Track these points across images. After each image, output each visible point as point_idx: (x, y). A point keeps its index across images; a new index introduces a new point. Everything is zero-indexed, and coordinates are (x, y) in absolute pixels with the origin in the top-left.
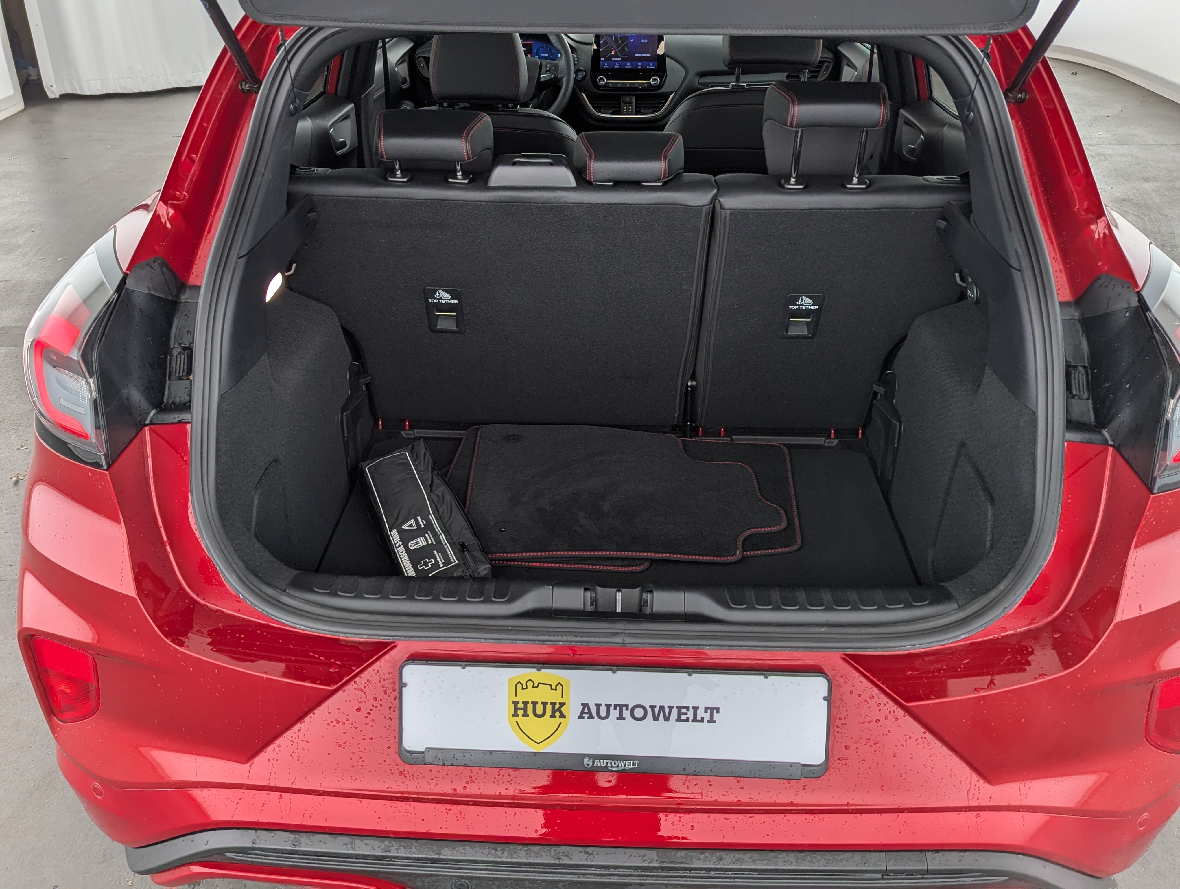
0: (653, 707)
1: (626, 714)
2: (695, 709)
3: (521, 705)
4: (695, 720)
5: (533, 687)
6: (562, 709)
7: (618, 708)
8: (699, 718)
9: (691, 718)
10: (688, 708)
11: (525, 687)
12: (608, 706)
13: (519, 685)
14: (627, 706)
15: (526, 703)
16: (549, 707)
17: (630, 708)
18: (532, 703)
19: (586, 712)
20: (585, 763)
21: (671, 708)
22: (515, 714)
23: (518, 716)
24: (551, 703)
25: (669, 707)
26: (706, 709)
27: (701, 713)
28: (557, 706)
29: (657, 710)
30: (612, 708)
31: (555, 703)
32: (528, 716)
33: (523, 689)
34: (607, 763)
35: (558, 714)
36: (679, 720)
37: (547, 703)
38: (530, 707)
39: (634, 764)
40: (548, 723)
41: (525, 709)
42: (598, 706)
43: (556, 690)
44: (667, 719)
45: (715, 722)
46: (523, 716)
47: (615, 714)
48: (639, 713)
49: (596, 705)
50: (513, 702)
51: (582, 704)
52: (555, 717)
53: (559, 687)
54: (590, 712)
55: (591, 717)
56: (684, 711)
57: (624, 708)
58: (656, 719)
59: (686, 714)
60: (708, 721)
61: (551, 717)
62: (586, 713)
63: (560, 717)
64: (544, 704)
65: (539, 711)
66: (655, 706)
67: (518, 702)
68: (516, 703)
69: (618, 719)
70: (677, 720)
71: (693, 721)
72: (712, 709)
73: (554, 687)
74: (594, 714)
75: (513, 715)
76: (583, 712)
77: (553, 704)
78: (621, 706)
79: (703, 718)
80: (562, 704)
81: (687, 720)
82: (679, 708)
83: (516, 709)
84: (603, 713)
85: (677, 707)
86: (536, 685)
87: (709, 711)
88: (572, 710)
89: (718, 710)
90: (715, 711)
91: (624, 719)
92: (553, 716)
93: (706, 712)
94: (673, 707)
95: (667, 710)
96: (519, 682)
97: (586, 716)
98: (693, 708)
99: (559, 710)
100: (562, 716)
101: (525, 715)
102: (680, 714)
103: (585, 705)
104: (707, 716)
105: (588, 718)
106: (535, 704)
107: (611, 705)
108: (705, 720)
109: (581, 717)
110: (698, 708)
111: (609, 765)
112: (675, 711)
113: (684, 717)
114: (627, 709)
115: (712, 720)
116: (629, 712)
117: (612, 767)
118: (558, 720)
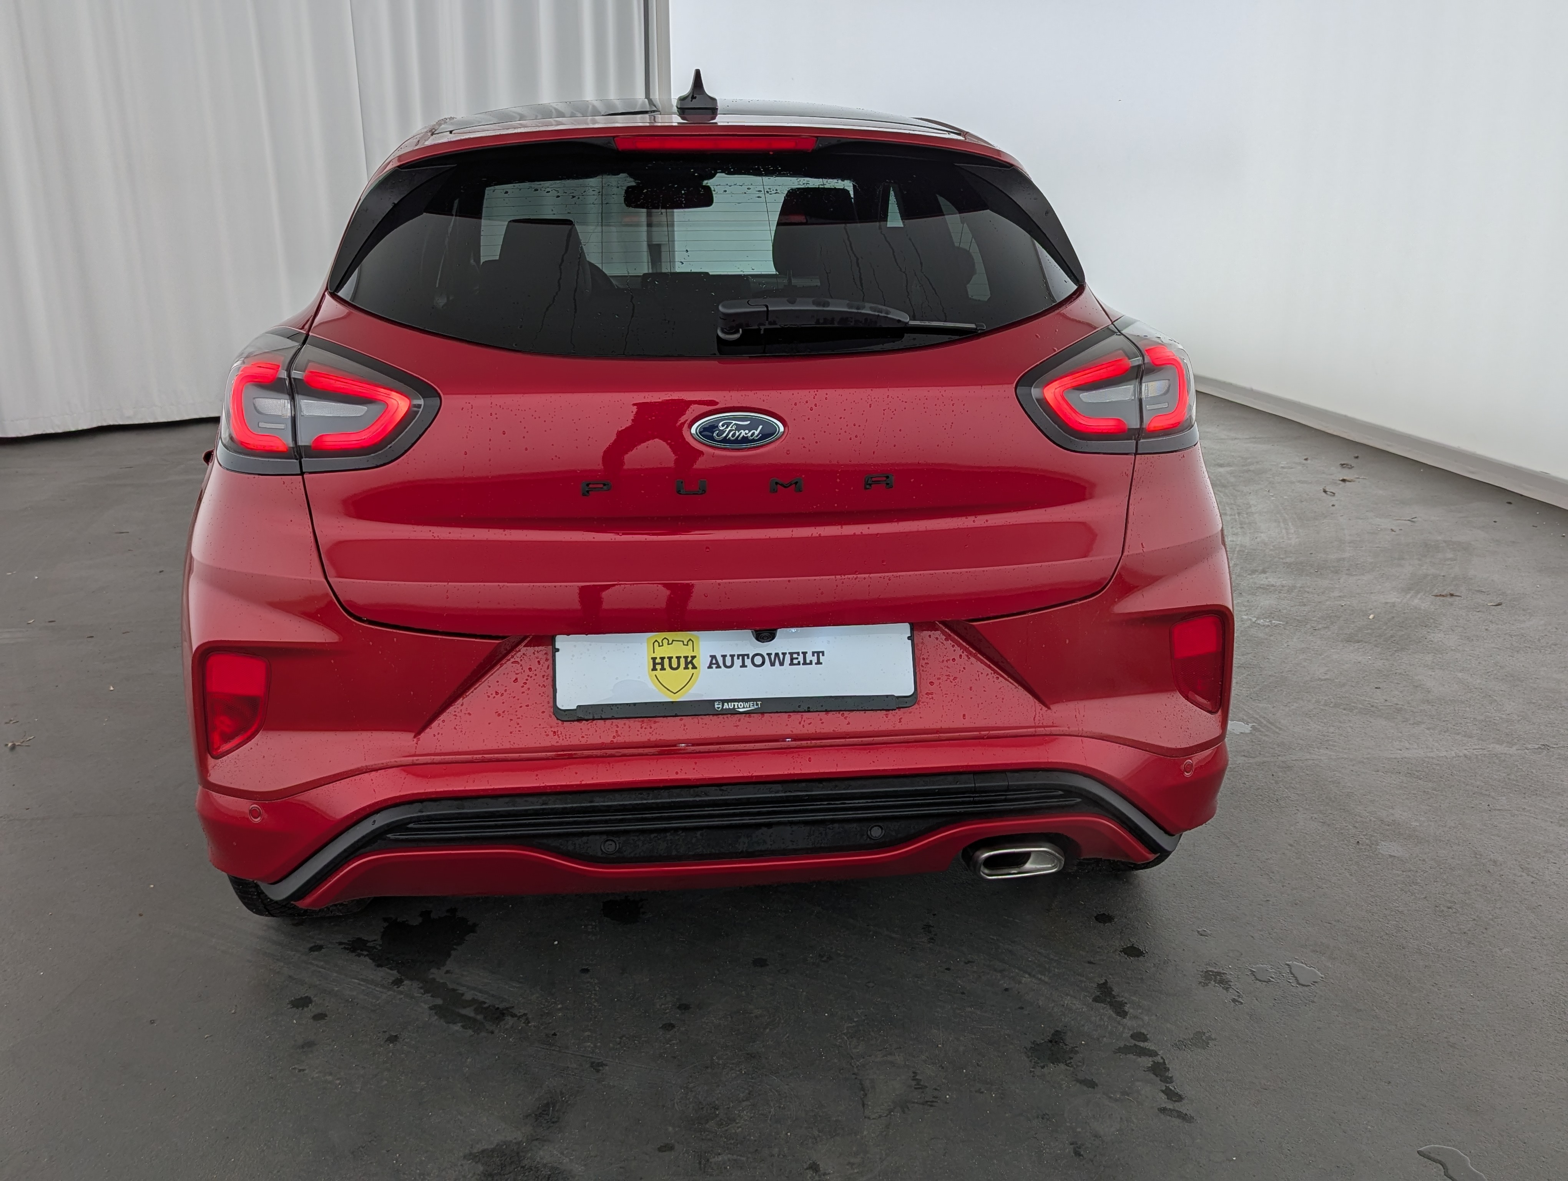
0: (769, 655)
1: (748, 662)
2: (805, 653)
3: (658, 661)
4: (805, 663)
5: (668, 644)
6: (694, 661)
7: (741, 657)
8: (808, 661)
9: (802, 662)
10: (798, 653)
11: (661, 644)
12: (732, 656)
13: (656, 644)
14: (748, 655)
15: (662, 659)
16: (682, 661)
17: (750, 657)
18: (668, 658)
19: (714, 662)
20: (716, 706)
21: (784, 654)
22: (654, 669)
23: (656, 670)
24: (684, 657)
25: (783, 653)
26: (813, 653)
27: (809, 657)
28: (689, 659)
29: (773, 657)
30: (735, 658)
31: (688, 657)
32: (665, 669)
33: (659, 646)
34: (734, 705)
35: (690, 666)
36: (792, 664)
37: (680, 657)
38: (666, 661)
39: (757, 705)
40: (683, 674)
41: (662, 664)
42: (724, 657)
43: (687, 645)
44: (782, 664)
45: (821, 663)
46: (661, 670)
47: (738, 662)
48: (758, 660)
49: (722, 656)
50: (652, 658)
51: (711, 656)
52: (688, 668)
53: (690, 643)
54: (717, 663)
55: (719, 667)
56: (795, 656)
57: (746, 657)
58: (773, 664)
59: (797, 658)
60: (816, 664)
61: (685, 669)
62: (714, 664)
63: (692, 668)
64: (678, 658)
65: (675, 665)
66: (771, 654)
67: (656, 658)
68: (654, 659)
69: (741, 667)
70: (790, 665)
71: (803, 664)
72: (818, 653)
73: (686, 643)
74: (721, 663)
75: (652, 670)
76: (711, 663)
77: (686, 658)
78: (743, 656)
79: (811, 661)
80: (693, 657)
81: (799, 663)
82: (791, 654)
83: (655, 664)
84: (728, 663)
85: (789, 653)
86: (670, 642)
87: (816, 654)
88: (703, 661)
89: (823, 653)
90: (821, 654)
91: (746, 666)
92: (686, 668)
93: (813, 655)
94: (786, 653)
95: (781, 656)
96: (656, 641)
97: (714, 666)
98: (802, 653)
99: (691, 662)
100: (694, 667)
101: (663, 669)
102: (792, 659)
103: (713, 657)
104: (815, 659)
105: (716, 668)
106: (670, 658)
107: (734, 655)
108: (814, 663)
109: (710, 667)
110: (806, 653)
111: (736, 707)
112: (788, 657)
113: (795, 661)
114: (748, 658)
115: (819, 663)
116: (750, 660)
117: (739, 708)
118: (690, 671)
